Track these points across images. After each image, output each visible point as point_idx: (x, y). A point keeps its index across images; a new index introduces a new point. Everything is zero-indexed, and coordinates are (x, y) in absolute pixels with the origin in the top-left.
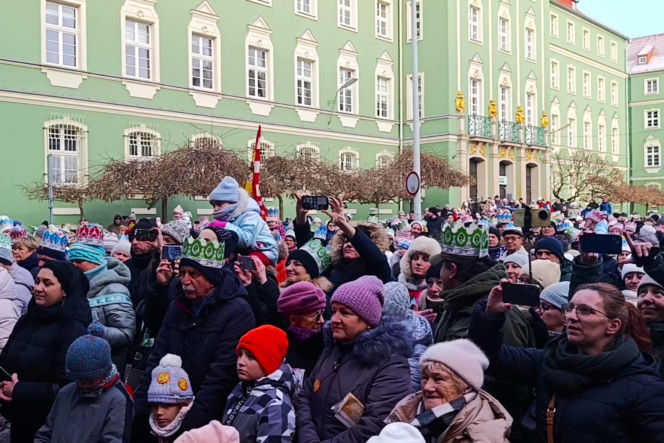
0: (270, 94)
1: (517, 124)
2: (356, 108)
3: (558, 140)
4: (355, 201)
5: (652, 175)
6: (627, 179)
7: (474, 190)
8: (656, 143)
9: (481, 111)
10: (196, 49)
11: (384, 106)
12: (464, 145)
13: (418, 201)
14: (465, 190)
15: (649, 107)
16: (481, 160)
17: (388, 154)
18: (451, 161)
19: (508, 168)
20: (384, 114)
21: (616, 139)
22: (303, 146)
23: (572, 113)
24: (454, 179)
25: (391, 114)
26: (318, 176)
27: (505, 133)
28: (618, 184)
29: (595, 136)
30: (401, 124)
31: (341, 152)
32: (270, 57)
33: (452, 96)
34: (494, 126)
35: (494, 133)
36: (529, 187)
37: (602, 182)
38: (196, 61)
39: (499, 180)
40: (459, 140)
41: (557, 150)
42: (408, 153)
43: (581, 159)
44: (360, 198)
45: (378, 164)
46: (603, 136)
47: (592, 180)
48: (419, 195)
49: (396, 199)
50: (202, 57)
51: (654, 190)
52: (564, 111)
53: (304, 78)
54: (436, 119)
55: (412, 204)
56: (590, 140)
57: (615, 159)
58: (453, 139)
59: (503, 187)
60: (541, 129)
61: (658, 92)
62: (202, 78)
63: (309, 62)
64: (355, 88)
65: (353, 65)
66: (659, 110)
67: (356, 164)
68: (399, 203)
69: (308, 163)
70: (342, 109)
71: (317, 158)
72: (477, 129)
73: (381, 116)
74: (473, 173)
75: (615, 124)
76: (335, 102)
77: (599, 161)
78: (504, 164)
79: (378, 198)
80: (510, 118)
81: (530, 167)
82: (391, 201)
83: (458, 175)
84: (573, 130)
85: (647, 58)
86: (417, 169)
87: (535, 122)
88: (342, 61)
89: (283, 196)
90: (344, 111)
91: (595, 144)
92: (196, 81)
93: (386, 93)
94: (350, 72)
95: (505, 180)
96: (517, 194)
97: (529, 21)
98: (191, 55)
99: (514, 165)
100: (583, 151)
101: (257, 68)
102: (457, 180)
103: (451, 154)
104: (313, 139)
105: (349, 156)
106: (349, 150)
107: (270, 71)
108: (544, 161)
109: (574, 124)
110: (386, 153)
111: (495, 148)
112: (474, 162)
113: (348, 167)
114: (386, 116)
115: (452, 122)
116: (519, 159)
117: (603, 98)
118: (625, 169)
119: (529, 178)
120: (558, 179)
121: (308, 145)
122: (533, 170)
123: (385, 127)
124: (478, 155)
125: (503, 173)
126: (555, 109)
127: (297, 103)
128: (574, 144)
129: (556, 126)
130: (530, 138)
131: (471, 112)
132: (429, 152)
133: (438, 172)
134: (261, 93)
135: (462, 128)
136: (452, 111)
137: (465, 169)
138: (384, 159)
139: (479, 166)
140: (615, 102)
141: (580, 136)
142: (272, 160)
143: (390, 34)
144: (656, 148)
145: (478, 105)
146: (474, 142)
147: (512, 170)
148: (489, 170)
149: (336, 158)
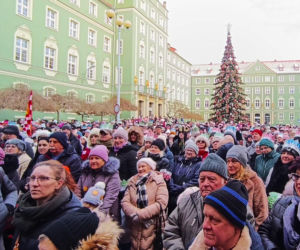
0: (55, 68)
1: (156, 90)
2: (94, 77)
3: (169, 97)
5: (197, 109)
9: (143, 84)
10: (18, 44)
11: (106, 78)
12: (137, 95)
13: (118, 115)
14: (137, 112)
16: (143, 101)
18: (132, 101)
22: (70, 91)
23: (174, 87)
25: (109, 81)
27: (151, 92)
28: (187, 112)
30: (113, 86)
31: (87, 95)
32: (56, 53)
33: (133, 77)
34: (148, 90)
35: (148, 92)
36: (159, 112)
37: (182, 111)
38: (18, 49)
39: (149, 109)
40: (135, 94)
41: (169, 100)
42: (115, 97)
43: (176, 103)
45: (103, 101)
46: (183, 96)
47: (179, 110)
48: (119, 113)
49: (110, 114)
50: (21, 48)
51: (198, 114)
53: (72, 63)
54: (127, 85)
55: (116, 116)
57: (187, 104)
58: (133, 93)
59: (150, 111)
60: (164, 92)
62: (21, 56)
63: (75, 57)
64: (94, 70)
65: (94, 60)
66: (200, 89)
67: (94, 100)
71: (76, 96)
72: (142, 90)
73: (105, 82)
75: (187, 92)
76: (85, 74)
77: (182, 104)
78: (151, 103)
79: (103, 114)
80: (153, 87)
81: (159, 105)
82: (108, 115)
83: (134, 106)
84: (174, 93)
85: (197, 72)
86: (119, 103)
87: (161, 89)
88: (89, 58)
89: (60, 111)
91: (181, 98)
92: (17, 58)
93: (107, 73)
94: (92, 63)
95: (151, 109)
96: (155, 114)
97: (161, 54)
98: (15, 46)
99: (154, 104)
100: (177, 100)
101: (50, 56)
102: (134, 108)
103: (132, 98)
104: (75, 89)
105: (91, 96)
106: (90, 94)
107: (56, 58)
108: (164, 103)
109: (174, 91)
110: (106, 96)
111: (148, 97)
112: (140, 102)
114: (107, 82)
115: (132, 86)
116: (156, 102)
117: (184, 84)
118: (190, 108)
120: (169, 110)
121: (73, 90)
122: (161, 106)
123: (107, 86)
124: (142, 99)
125: (150, 107)
126: (168, 85)
127: (68, 73)
128: (174, 98)
129: (168, 91)
130: (160, 95)
131: (139, 84)
132: (124, 97)
133: (126, 105)
134: (51, 67)
135: (136, 89)
136: (133, 82)
137: (137, 104)
138: (106, 98)
139: (142, 103)
140: (187, 85)
142: (55, 96)
143: (110, 51)
145: (142, 81)
146: (140, 95)
147: (153, 106)
148: (146, 105)
149: (85, 97)
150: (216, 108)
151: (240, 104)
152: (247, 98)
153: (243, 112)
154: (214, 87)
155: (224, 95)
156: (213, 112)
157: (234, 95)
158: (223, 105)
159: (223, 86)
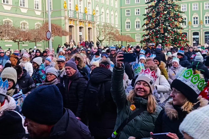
1: (85, 14)
2: (27, 5)
3: (98, 20)
4: (27, 41)
5: (128, 32)
6: (120, 33)
7: (71, 37)
8: (129, 21)
9: (73, 9)
11: (37, 5)
12: (67, 20)
13: (51, 41)
14: (68, 37)
15: (127, 8)
16: (73, 26)
17: (40, 24)
18: (62, 26)
19: (82, 29)
20: (38, 8)
21: (117, 19)
22: (5, 20)
23: (103, 10)
24: (64, 33)
25: (40, 8)
26: (12, 32)
27: (81, 17)
28: (117, 35)
29: (110, 18)
30: (44, 13)
31: (21, 22)
33: (62, 2)
34: (77, 14)
35: (77, 16)
36: (89, 36)
37: (113, 34)
39: (79, 33)
40: (65, 19)
41: (98, 23)
42: (47, 24)
43: (106, 26)
44: (29, 40)
45: (36, 27)
46: (113, 18)
47: (109, 33)
48: (51, 39)
49: (43, 40)
51: (128, 37)
52: (100, 9)
54: (57, 11)
55: (49, 42)
56: (109, 20)
57: (117, 26)
58: (63, 18)
59: (80, 36)
60: (93, 16)
61: (130, 3)
66: (130, 10)
67: (27, 27)
68: (44, 42)
69: (8, 26)
70: (21, 5)
71: (11, 24)
72: (71, 15)
73: (36, 9)
74: (71, 31)
75: (116, 14)
76: (18, 3)
77: (112, 27)
78: (80, 28)
79: (36, 40)
80: (82, 11)
81: (89, 29)
82: (41, 41)
83: (65, 32)
84: (103, 16)
86: (50, 30)
87: (91, 13)
90: (22, 6)
91: (110, 21)
95: (81, 34)
96: (86, 38)
99: (84, 28)
100: (106, 23)
102: (65, 33)
103: (63, 23)
104: (9, 17)
105: (24, 24)
106: (24, 21)
108: (94, 27)
109: (104, 14)
110: (39, 23)
111: (78, 22)
112: (71, 27)
113: (24, 28)
114: (38, 9)
115: (62, 12)
116: (86, 26)
117: (113, 5)
118: (120, 30)
119: (89, 33)
120: (99, 33)
121: (8, 19)
122: (90, 30)
123: (38, 13)
124: (72, 24)
125: (80, 31)
126: (97, 9)
127: (3, 3)
128: (104, 21)
129: (98, 14)
130: (89, 18)
131: (69, 9)
132: (55, 23)
133: (57, 31)
135: (66, 14)
136: (62, 8)
137: (67, 29)
138: (38, 25)
139: (72, 28)
140: (116, 7)
141: (105, 18)
144: (129, 22)
145: (71, 6)
146: (70, 20)
147: (83, 30)
148: (76, 30)
149: (19, 25)
150: (149, 29)
151: (176, 23)
152: (184, 16)
153: (179, 31)
154: (147, 6)
155: (158, 14)
156: (146, 33)
157: (169, 13)
158: (157, 25)
159: (156, 5)
